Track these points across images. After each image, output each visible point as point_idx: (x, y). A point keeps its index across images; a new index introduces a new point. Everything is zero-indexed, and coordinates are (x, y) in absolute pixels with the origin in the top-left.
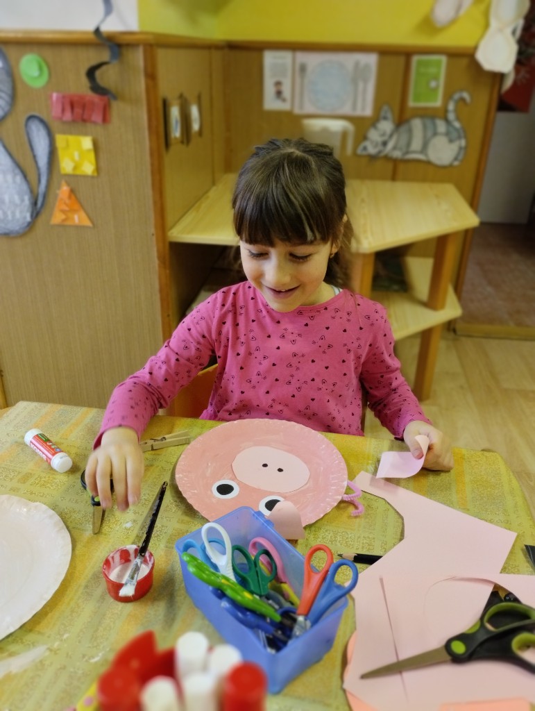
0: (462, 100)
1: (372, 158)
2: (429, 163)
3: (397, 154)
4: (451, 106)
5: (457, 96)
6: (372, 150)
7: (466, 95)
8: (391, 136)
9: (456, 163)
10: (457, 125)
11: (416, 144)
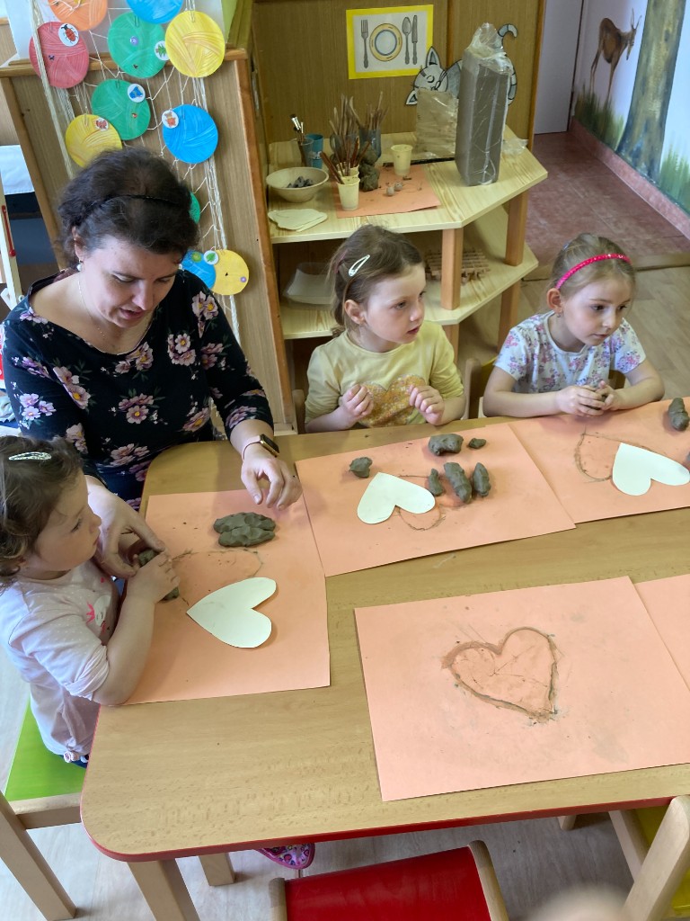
0: (508, 33)
5: (503, 31)
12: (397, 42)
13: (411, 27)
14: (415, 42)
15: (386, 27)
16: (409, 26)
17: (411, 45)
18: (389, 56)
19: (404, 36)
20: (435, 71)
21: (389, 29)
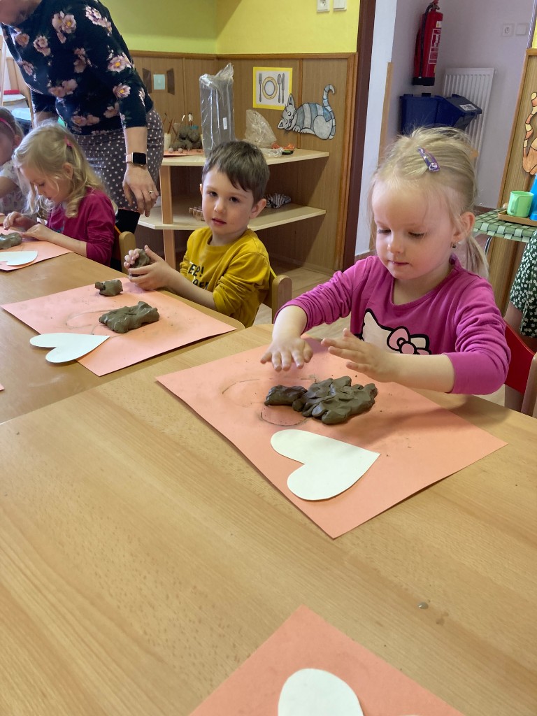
0: (330, 90)
1: (287, 131)
2: (315, 135)
3: (297, 129)
4: (325, 97)
5: (327, 89)
6: (285, 126)
7: (331, 88)
8: (294, 116)
9: (331, 137)
10: (329, 108)
11: (307, 123)
12: (275, 88)
13: (281, 80)
14: (283, 90)
15: (270, 79)
16: (281, 79)
17: (281, 91)
18: (271, 97)
19: (278, 85)
20: (291, 109)
21: (270, 80)
